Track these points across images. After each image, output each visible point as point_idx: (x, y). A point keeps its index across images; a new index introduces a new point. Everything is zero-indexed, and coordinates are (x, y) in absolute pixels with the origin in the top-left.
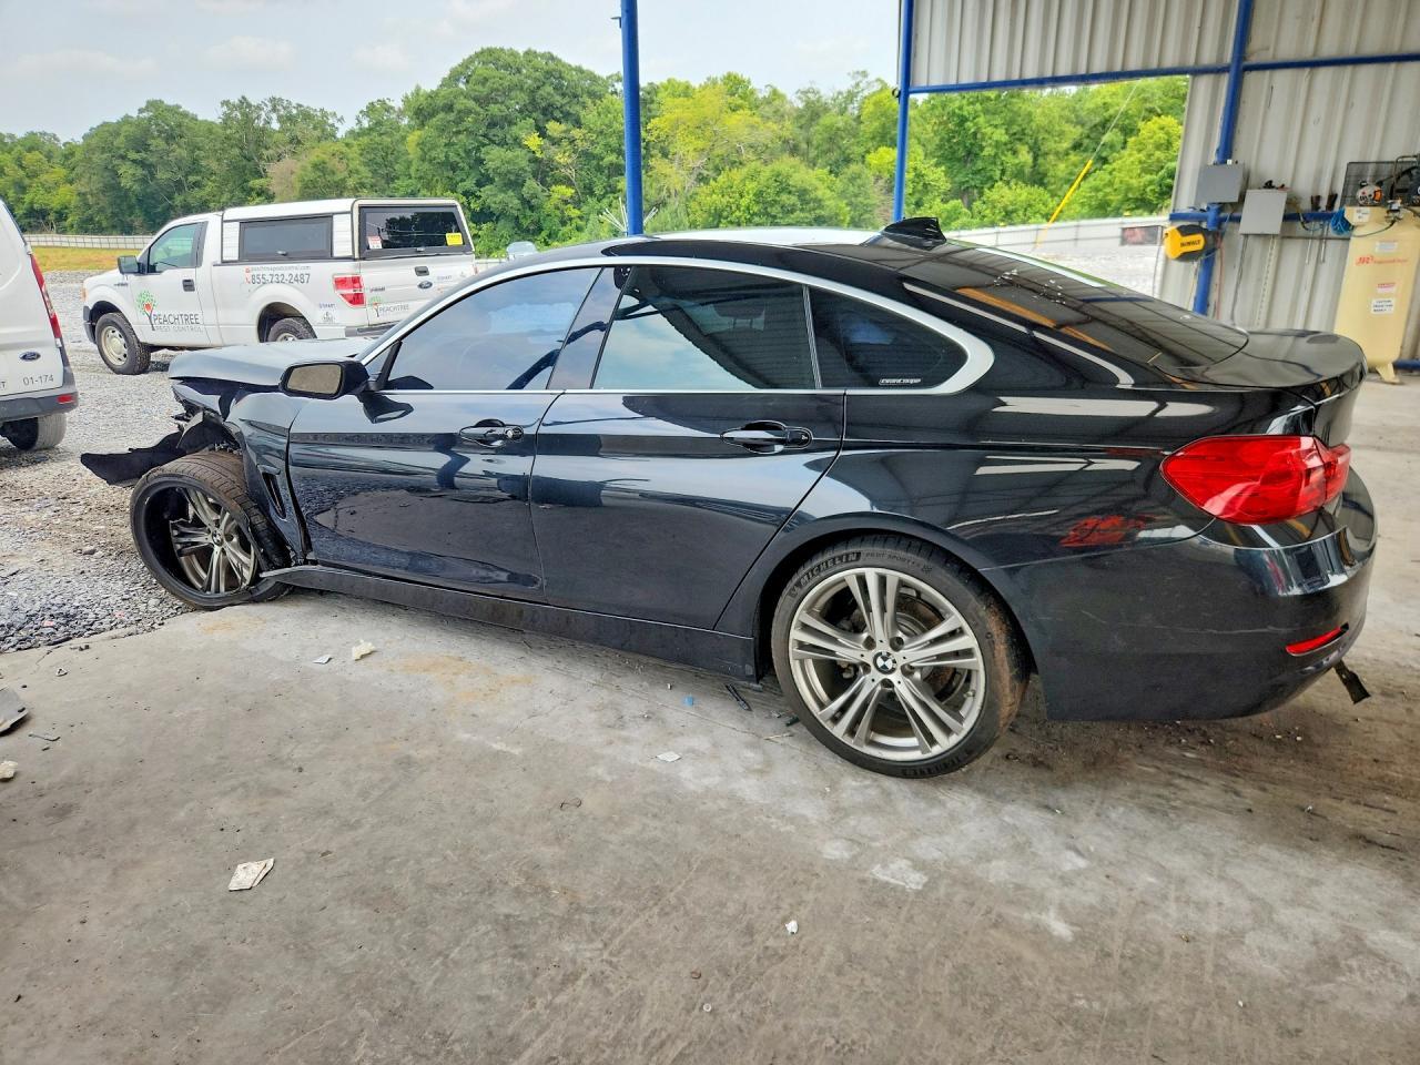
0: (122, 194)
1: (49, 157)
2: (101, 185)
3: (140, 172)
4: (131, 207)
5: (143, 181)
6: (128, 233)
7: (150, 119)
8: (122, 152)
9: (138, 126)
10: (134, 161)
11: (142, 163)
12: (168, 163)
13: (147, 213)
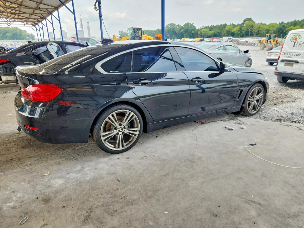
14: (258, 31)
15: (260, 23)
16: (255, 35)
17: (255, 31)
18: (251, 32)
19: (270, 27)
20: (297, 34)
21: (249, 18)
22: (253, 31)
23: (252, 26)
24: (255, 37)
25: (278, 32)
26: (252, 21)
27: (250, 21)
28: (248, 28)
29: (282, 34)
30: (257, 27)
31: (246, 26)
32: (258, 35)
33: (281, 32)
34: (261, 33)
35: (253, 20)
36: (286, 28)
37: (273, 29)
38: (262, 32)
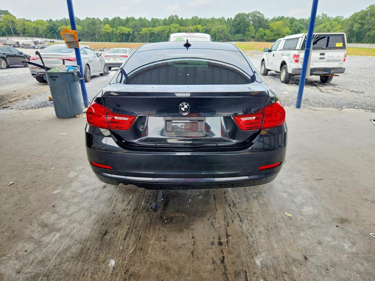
0: (353, 32)
1: (339, 23)
2: (348, 30)
3: (360, 26)
4: (354, 36)
5: (360, 28)
6: (350, 43)
7: (369, 10)
8: (357, 20)
9: (364, 13)
10: (359, 23)
11: (361, 24)
12: (369, 23)
13: (357, 37)
14: (24, 29)
15: (22, 19)
16: (21, 34)
17: (19, 28)
18: (14, 29)
19: (38, 25)
20: (179, 38)
21: (4, 10)
22: (17, 28)
23: (12, 22)
24: (22, 37)
25: (50, 31)
26: (10, 14)
27: (8, 15)
28: (8, 25)
29: (55, 35)
30: (21, 24)
31: (4, 21)
32: (27, 35)
33: (53, 31)
34: (28, 32)
35: (12, 14)
36: (58, 27)
37: (43, 28)
38: (30, 31)
